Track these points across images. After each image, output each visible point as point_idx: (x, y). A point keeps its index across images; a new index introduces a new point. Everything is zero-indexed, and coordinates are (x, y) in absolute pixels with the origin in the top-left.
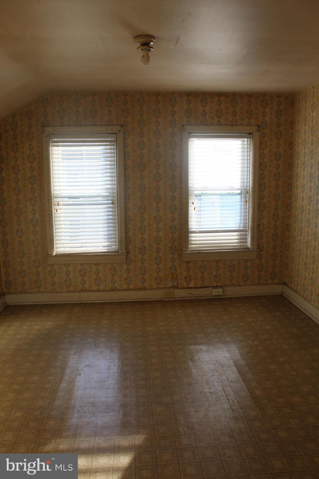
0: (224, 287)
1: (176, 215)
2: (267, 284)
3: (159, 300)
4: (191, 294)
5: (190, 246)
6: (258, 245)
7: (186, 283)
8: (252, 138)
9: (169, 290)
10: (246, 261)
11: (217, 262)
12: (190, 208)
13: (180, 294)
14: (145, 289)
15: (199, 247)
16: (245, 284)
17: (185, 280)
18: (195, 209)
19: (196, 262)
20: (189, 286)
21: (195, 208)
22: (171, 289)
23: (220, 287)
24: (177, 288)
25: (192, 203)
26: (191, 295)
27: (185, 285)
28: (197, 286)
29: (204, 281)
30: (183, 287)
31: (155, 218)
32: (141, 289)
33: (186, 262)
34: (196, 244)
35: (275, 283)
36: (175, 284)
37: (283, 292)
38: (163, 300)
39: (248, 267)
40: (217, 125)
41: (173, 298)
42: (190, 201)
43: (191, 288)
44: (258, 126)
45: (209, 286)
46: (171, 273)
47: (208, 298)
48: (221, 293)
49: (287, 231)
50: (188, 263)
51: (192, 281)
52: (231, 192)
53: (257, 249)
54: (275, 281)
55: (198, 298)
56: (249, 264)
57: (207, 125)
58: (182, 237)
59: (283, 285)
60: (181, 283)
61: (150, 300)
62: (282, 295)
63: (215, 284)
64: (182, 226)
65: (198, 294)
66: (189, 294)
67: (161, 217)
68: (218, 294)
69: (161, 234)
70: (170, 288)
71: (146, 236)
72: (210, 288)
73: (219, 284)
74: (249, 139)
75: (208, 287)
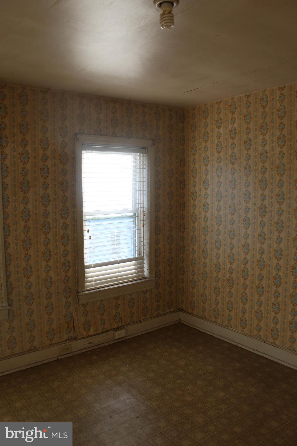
0: (125, 326)
1: (69, 248)
2: (164, 314)
3: (55, 360)
4: (90, 343)
5: (86, 284)
6: (156, 273)
7: (85, 331)
8: (147, 153)
9: (66, 344)
10: (145, 292)
11: (117, 298)
12: (85, 237)
13: (79, 346)
14: (35, 349)
15: (96, 284)
16: (145, 319)
17: (84, 328)
18: (90, 239)
19: (94, 303)
20: (88, 334)
21: (90, 237)
22: (68, 342)
23: (121, 327)
24: (75, 339)
25: (87, 231)
26: (91, 345)
27: (85, 333)
28: (98, 333)
29: (104, 324)
30: (82, 337)
31: (44, 253)
32: (30, 351)
33: (82, 305)
34: (92, 281)
35: (172, 312)
36: (72, 334)
37: (180, 320)
38: (60, 358)
39: (147, 298)
40: (112, 136)
41: (70, 353)
42: (85, 228)
43: (91, 336)
44: (153, 140)
45: (110, 328)
46: (66, 323)
47: (111, 343)
48: (124, 335)
49: (181, 253)
50: (85, 305)
51: (92, 327)
52: (124, 215)
53: (156, 277)
54: (172, 310)
55: (99, 346)
56: (147, 295)
57: (102, 135)
58: (77, 274)
59: (179, 312)
60: (79, 332)
61: (43, 363)
62: (180, 322)
63: (116, 326)
64: (76, 261)
65: (99, 342)
66: (88, 343)
67: (50, 252)
68: (121, 336)
69: (52, 274)
70: (66, 341)
71: (32, 279)
72: (111, 331)
73: (120, 325)
74: (142, 155)
75: (108, 331)
